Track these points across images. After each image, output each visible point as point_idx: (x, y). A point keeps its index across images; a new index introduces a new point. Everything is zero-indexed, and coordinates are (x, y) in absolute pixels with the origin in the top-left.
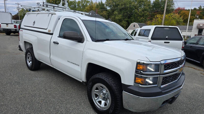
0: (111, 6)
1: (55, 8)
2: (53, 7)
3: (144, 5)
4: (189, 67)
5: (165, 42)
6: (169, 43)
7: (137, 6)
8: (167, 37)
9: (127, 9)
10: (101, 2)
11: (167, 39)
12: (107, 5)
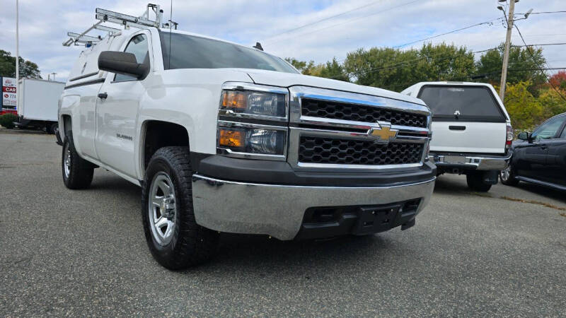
0: (359, 72)
1: (128, 23)
2: (121, 22)
3: (455, 67)
4: (532, 202)
5: (451, 128)
6: (463, 128)
7: (433, 71)
8: (457, 112)
9: (406, 78)
10: (334, 61)
11: (457, 118)
12: (349, 70)
